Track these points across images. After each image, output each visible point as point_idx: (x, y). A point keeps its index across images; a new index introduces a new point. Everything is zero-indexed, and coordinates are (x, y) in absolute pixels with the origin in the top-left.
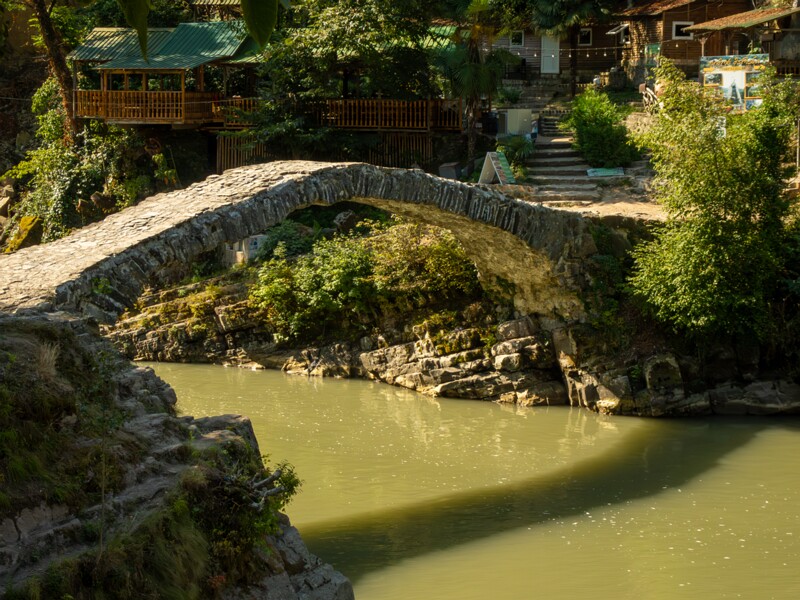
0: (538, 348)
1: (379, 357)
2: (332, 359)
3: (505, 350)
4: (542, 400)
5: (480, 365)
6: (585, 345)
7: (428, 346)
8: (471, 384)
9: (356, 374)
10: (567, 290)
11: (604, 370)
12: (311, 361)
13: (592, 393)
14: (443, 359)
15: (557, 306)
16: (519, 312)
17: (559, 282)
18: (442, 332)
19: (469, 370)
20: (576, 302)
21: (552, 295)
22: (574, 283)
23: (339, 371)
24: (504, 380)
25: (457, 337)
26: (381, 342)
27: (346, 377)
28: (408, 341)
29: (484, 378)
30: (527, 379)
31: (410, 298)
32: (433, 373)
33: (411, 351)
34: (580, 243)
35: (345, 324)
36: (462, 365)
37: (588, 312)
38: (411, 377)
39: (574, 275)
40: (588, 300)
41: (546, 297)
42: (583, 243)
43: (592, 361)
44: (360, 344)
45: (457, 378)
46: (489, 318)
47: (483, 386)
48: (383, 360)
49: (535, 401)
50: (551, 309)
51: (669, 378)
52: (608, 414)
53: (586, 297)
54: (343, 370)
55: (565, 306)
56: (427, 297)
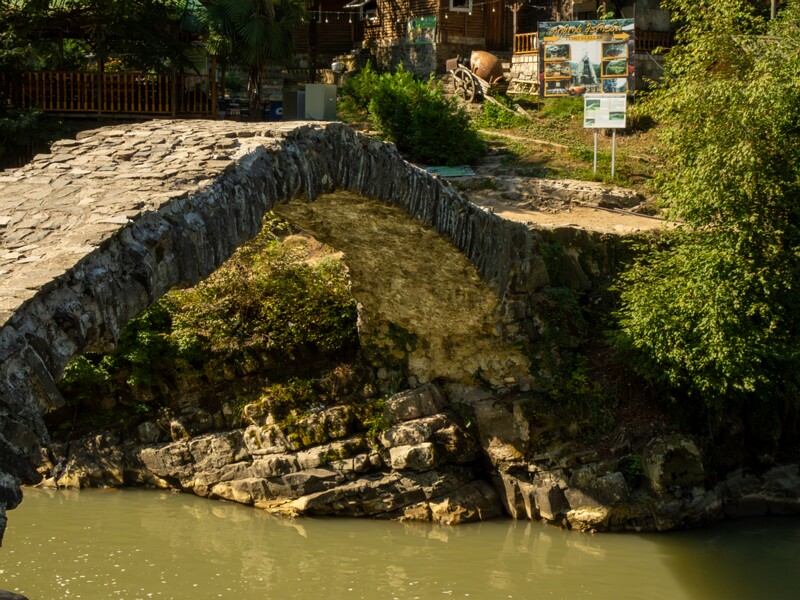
0: (457, 433)
1: (181, 454)
2: (92, 459)
3: (408, 439)
4: (471, 513)
5: (368, 462)
6: (540, 426)
7: (273, 437)
8: (356, 495)
9: (134, 481)
10: (506, 342)
11: (578, 463)
12: (54, 463)
13: (559, 501)
14: (302, 456)
15: (484, 367)
16: (416, 377)
17: (495, 331)
18: (294, 413)
19: (351, 472)
20: (518, 360)
21: (480, 350)
22: (519, 332)
23: (106, 477)
24: (408, 485)
25: (322, 420)
26: (176, 430)
27: (119, 487)
28: (231, 428)
29: (376, 484)
30: (446, 481)
31: (230, 361)
32: (289, 480)
33: (237, 443)
34: (528, 271)
35: (108, 403)
36: (336, 465)
37: (537, 376)
38: (245, 485)
39: (518, 319)
40: (538, 357)
41: (466, 353)
42: (531, 270)
43: (557, 450)
44: (137, 435)
45: (332, 486)
46: (368, 389)
47: (375, 497)
48: (187, 459)
49: (462, 515)
50: (472, 372)
51: (686, 473)
52: (588, 530)
53: (536, 351)
54: (111, 475)
55: (496, 366)
56: (258, 359)
